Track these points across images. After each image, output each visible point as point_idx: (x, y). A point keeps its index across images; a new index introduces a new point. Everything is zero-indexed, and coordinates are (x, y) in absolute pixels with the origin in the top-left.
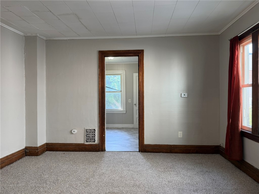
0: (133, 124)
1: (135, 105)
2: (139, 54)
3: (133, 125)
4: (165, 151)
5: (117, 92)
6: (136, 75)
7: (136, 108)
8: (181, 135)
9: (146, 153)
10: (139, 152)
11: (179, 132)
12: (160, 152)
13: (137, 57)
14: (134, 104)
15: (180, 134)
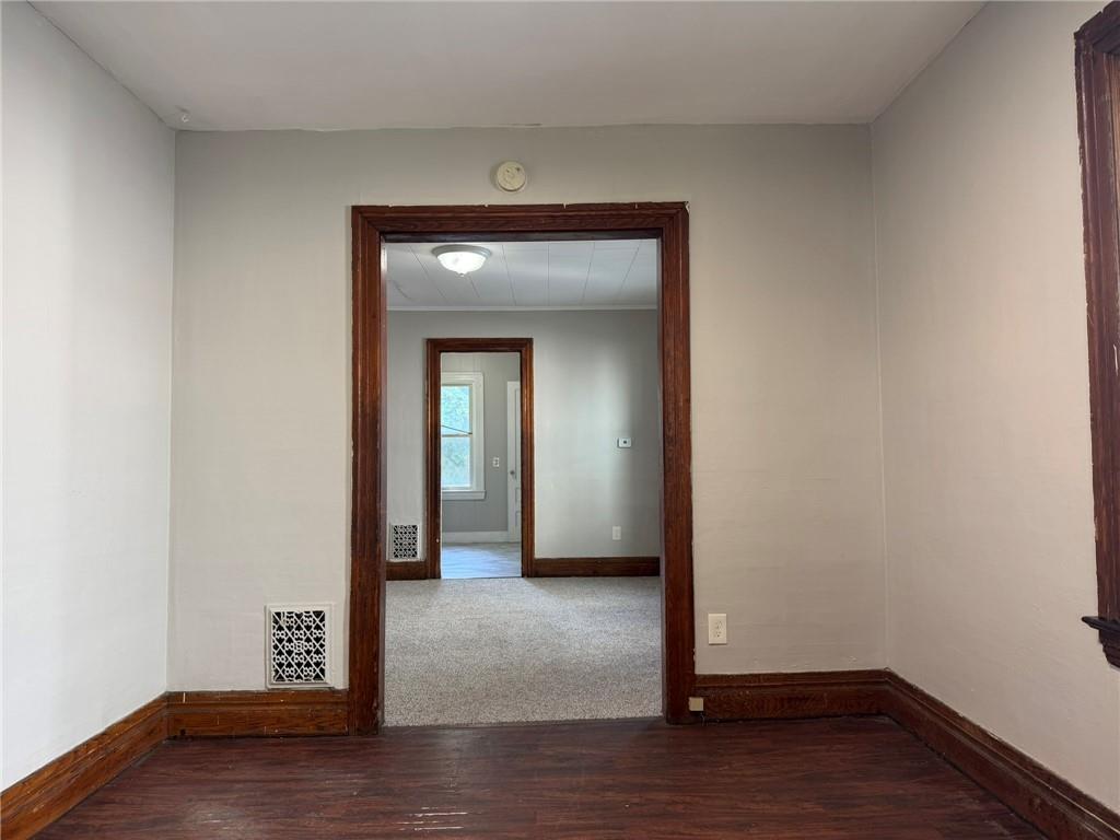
0: (506, 529)
1: (512, 473)
2: (522, 347)
3: (504, 533)
4: (581, 572)
5: (457, 435)
6: (514, 387)
7: (514, 484)
8: (619, 535)
9: (540, 579)
10: (522, 579)
11: (614, 528)
12: (569, 576)
13: (518, 354)
14: (509, 470)
15: (616, 533)
